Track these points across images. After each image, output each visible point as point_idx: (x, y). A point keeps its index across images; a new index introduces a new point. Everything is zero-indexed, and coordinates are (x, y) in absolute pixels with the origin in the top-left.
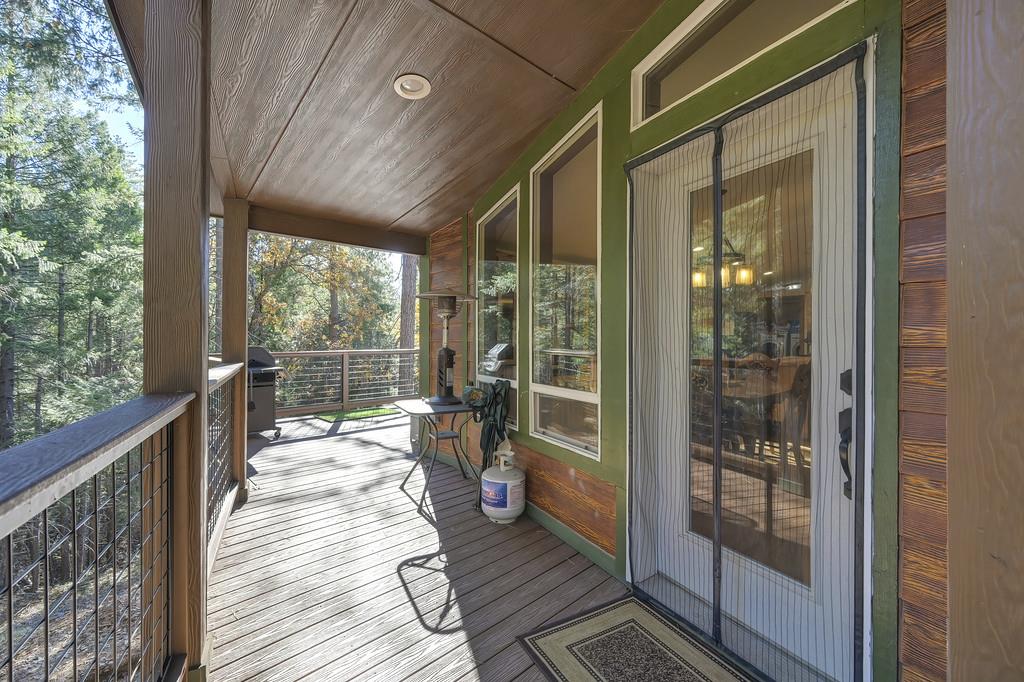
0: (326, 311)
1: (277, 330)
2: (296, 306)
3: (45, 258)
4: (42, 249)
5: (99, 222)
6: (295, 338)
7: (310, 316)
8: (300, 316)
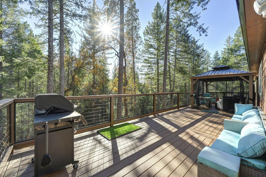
0: (92, 81)
1: (79, 86)
2: (84, 79)
3: (4, 62)
4: (4, 59)
5: (26, 53)
6: (83, 88)
7: (88, 82)
8: (85, 82)
